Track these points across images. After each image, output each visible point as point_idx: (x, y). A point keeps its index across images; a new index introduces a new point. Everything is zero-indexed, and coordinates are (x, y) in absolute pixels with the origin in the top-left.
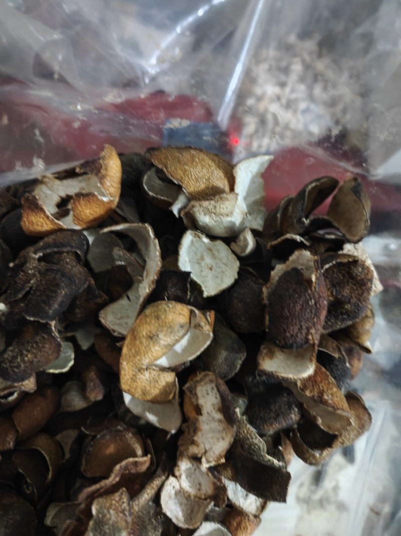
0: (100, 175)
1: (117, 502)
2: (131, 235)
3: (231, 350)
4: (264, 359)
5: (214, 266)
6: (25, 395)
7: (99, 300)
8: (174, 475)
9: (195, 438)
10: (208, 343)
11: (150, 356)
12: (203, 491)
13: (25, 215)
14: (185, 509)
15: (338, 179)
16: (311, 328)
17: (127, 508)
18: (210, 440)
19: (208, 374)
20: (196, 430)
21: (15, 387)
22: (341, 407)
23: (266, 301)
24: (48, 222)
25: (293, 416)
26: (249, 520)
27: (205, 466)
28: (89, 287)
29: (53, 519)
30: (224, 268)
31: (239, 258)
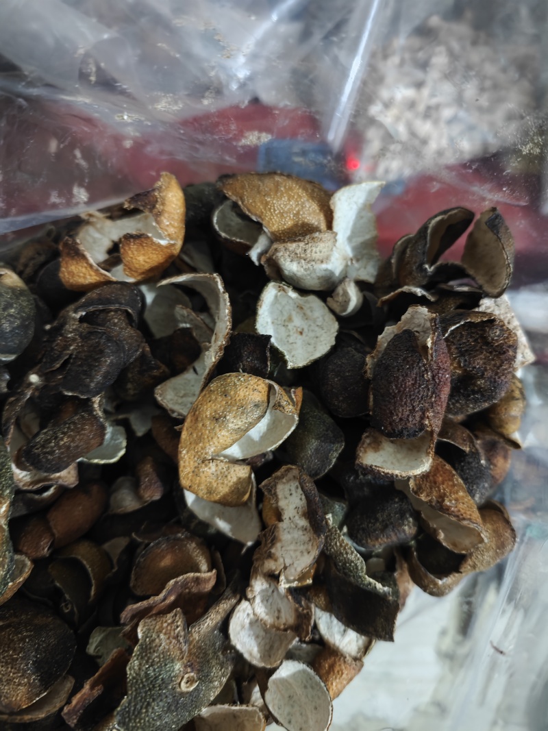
0: (155, 211)
1: (169, 624)
2: (199, 289)
3: (323, 438)
4: (365, 452)
5: (306, 330)
6: (63, 491)
7: (155, 373)
8: (247, 599)
9: (273, 551)
10: (293, 428)
11: (216, 443)
12: (283, 620)
13: (63, 264)
14: (262, 643)
15: (473, 210)
16: (428, 410)
17: (182, 634)
18: (292, 553)
19: (291, 469)
20: (274, 540)
21: (51, 480)
22: (469, 517)
23: (369, 375)
24: (93, 273)
25: (406, 528)
26: (345, 662)
27: (283, 586)
28: (143, 355)
29: (96, 647)
30: (319, 332)
31: (339, 318)
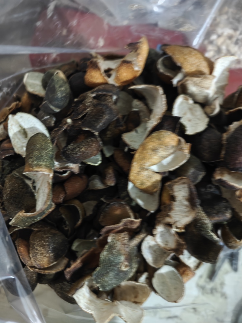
0: (137, 52)
1: (121, 238)
3: (197, 168)
5: (192, 120)
7: (122, 128)
8: (153, 235)
9: (170, 214)
12: (169, 246)
13: (88, 71)
18: (178, 216)
19: (183, 178)
20: (171, 209)
21: (69, 168)
23: (224, 142)
24: (101, 78)
25: (227, 215)
27: (174, 230)
28: (118, 119)
29: (76, 247)
30: (198, 121)
31: (208, 116)
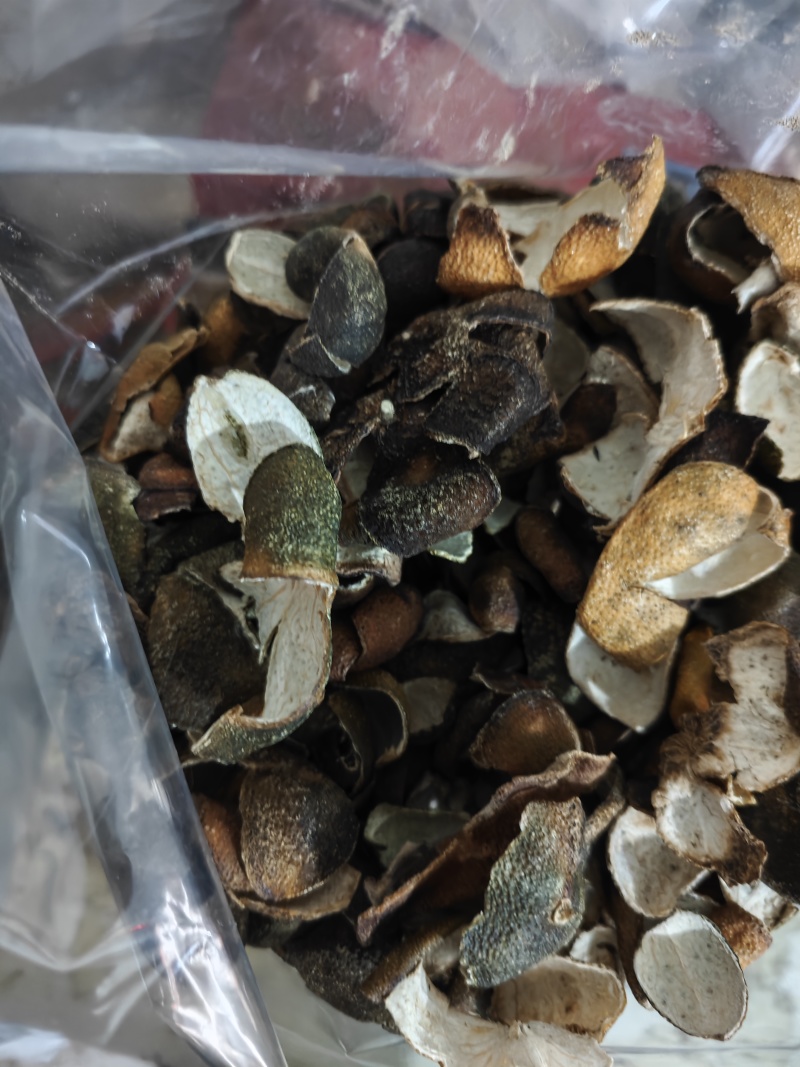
0: (634, 190)
1: (563, 818)
7: (555, 441)
9: (717, 743)
10: (772, 569)
12: (704, 850)
17: (579, 836)
18: (746, 752)
19: (766, 628)
20: (718, 729)
24: (501, 267)
26: (760, 932)
27: (731, 799)
28: (549, 410)
29: (380, 830)
